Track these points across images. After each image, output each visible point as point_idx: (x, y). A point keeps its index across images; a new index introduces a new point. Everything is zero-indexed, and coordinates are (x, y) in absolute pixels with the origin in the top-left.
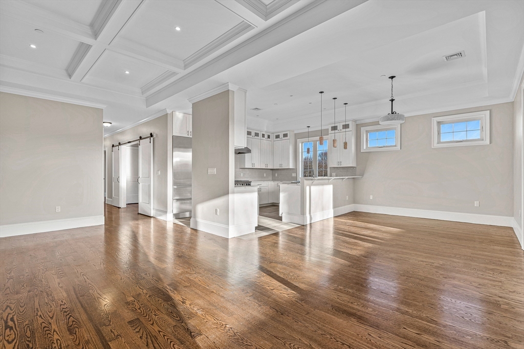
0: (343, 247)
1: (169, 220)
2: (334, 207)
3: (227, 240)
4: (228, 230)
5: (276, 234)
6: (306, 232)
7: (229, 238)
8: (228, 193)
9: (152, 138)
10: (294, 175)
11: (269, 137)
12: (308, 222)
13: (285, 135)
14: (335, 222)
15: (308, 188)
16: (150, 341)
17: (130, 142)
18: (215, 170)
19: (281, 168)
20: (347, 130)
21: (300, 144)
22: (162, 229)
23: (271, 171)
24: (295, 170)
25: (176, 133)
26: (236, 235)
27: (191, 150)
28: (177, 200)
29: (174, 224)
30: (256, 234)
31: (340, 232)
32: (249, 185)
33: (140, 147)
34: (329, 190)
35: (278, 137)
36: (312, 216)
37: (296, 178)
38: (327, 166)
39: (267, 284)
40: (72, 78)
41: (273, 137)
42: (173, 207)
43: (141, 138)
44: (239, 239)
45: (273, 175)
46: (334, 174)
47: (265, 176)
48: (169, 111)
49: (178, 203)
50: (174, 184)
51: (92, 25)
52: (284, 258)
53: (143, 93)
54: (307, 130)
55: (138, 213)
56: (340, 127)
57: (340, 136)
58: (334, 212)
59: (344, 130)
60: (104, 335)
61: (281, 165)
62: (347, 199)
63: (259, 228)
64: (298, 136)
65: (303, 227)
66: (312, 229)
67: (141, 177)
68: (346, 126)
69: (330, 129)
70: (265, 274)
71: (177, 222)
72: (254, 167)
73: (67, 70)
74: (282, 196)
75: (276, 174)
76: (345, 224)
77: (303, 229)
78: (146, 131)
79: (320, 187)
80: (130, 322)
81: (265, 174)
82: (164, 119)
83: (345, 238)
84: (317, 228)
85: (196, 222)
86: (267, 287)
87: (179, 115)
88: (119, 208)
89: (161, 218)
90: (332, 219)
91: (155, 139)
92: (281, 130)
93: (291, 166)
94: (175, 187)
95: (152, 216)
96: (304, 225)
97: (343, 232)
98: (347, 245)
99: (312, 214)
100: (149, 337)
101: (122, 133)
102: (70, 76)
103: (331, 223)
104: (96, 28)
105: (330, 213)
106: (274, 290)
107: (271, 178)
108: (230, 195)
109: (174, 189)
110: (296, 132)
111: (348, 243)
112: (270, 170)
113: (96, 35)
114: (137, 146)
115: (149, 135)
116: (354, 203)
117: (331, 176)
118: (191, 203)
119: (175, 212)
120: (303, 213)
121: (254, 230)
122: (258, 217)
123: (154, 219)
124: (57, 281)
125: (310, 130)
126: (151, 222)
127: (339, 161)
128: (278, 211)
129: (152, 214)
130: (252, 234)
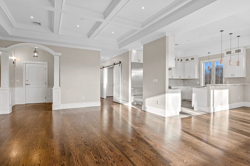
0: (243, 129)
1: (129, 105)
2: (229, 103)
3: (165, 117)
4: (165, 112)
5: (191, 117)
6: (211, 117)
7: (166, 116)
8: (165, 93)
9: (120, 64)
10: (198, 83)
11: (181, 60)
12: (212, 112)
13: (193, 59)
14: (230, 112)
15: (212, 91)
16: (148, 161)
17: (109, 66)
18: (157, 80)
19: (189, 78)
20: (239, 53)
21: (203, 64)
22: (125, 109)
23: (183, 80)
24: (199, 80)
25: (133, 61)
26: (169, 116)
27: (143, 69)
28: (134, 95)
29: (132, 107)
30: (180, 116)
31: (238, 119)
32: (170, 88)
33: (114, 69)
34: (226, 93)
35: (187, 60)
36: (215, 108)
37: (200, 85)
38: (222, 77)
39: (199, 143)
40: (90, 38)
41: (184, 60)
42: (131, 99)
43: (114, 64)
44: (170, 118)
45: (184, 83)
46: (228, 82)
47: (179, 83)
48: (130, 50)
49: (134, 97)
50: (132, 87)
51: (104, 13)
52: (204, 131)
53: (118, 42)
54: (208, 55)
55: (113, 102)
56: (233, 51)
57: (235, 57)
58: (230, 107)
59: (237, 53)
60: (126, 154)
61: (189, 77)
62: (239, 98)
63: (181, 113)
64: (201, 59)
65: (209, 114)
66: (215, 115)
67: (114, 83)
68: (238, 51)
69: (225, 53)
70: (195, 138)
71: (133, 107)
72: (173, 78)
73: (88, 35)
74: (194, 95)
75: (186, 82)
76: (240, 114)
77: (209, 115)
78: (117, 61)
79: (220, 91)
80: (134, 151)
81: (179, 82)
82: (127, 54)
83: (243, 123)
84: (218, 115)
85: (145, 107)
86: (200, 145)
87: (134, 52)
88: (103, 98)
89: (126, 104)
90: (228, 110)
91: (122, 64)
92: (189, 56)
93: (196, 77)
94: (132, 89)
95: (120, 103)
96: (209, 113)
97: (240, 119)
98: (246, 128)
99: (214, 107)
100: (146, 159)
101: (104, 62)
102: (89, 37)
103: (228, 113)
104: (105, 15)
105: (227, 107)
106: (205, 147)
107: (182, 84)
108: (166, 94)
109: (132, 90)
110: (200, 56)
111: (245, 126)
112: (181, 80)
113: (105, 17)
114: (112, 68)
115: (119, 63)
116: (244, 101)
117: (225, 83)
118: (142, 97)
119: (132, 101)
120: (209, 105)
121: (178, 114)
122: (181, 107)
123: (121, 105)
124: (94, 129)
125: (210, 54)
126: (120, 106)
127: (232, 74)
128: (191, 104)
129: (121, 102)
130: (177, 116)
